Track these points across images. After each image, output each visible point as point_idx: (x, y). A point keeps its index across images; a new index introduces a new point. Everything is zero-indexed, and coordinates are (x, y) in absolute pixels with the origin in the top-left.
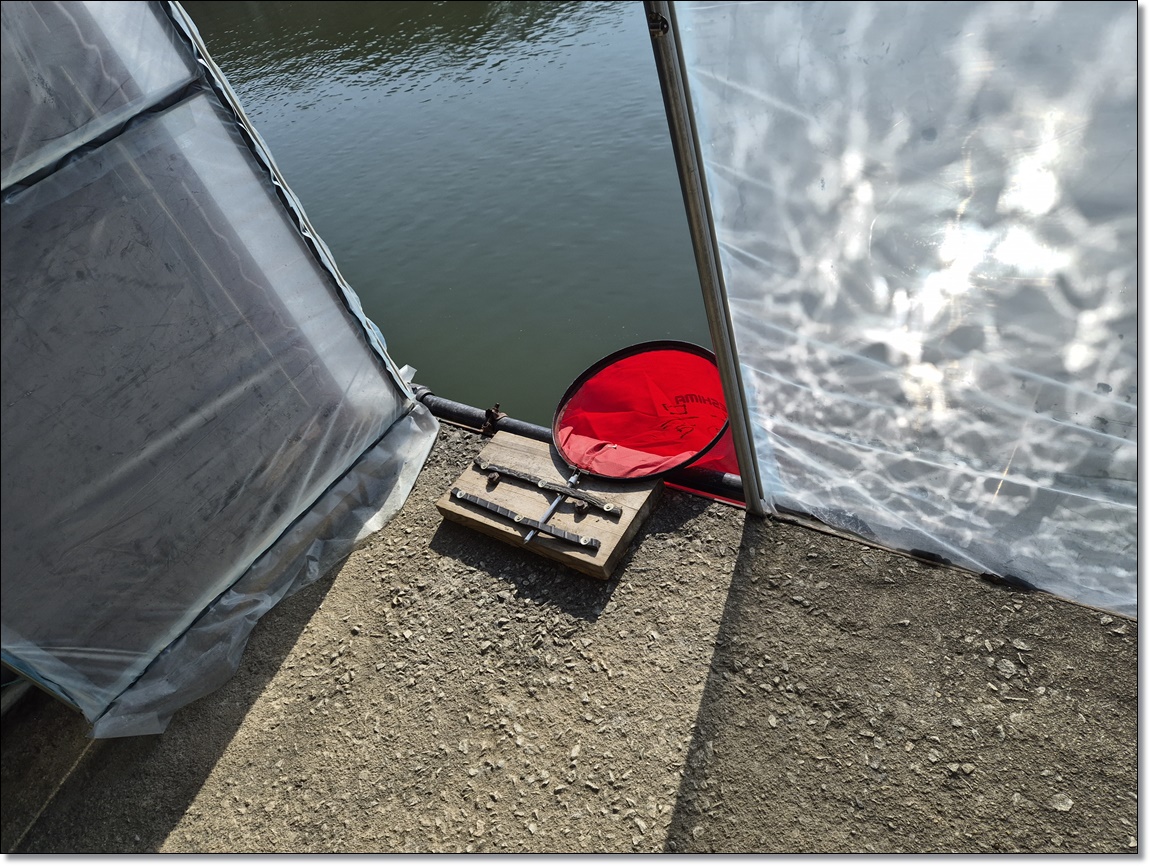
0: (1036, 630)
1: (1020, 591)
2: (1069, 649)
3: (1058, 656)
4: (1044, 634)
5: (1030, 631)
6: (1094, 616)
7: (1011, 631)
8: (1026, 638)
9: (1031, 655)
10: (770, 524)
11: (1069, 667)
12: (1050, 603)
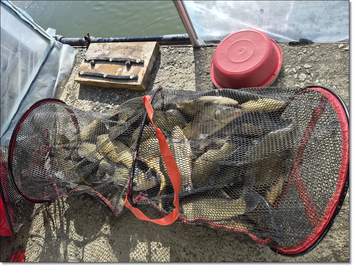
0: (313, 58)
1: (305, 45)
2: (327, 62)
3: (323, 66)
4: (316, 59)
5: (310, 60)
6: (336, 46)
7: (303, 62)
8: (309, 63)
9: (312, 69)
10: (203, 49)
11: (327, 69)
12: (318, 46)
